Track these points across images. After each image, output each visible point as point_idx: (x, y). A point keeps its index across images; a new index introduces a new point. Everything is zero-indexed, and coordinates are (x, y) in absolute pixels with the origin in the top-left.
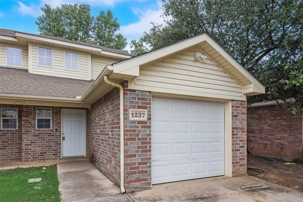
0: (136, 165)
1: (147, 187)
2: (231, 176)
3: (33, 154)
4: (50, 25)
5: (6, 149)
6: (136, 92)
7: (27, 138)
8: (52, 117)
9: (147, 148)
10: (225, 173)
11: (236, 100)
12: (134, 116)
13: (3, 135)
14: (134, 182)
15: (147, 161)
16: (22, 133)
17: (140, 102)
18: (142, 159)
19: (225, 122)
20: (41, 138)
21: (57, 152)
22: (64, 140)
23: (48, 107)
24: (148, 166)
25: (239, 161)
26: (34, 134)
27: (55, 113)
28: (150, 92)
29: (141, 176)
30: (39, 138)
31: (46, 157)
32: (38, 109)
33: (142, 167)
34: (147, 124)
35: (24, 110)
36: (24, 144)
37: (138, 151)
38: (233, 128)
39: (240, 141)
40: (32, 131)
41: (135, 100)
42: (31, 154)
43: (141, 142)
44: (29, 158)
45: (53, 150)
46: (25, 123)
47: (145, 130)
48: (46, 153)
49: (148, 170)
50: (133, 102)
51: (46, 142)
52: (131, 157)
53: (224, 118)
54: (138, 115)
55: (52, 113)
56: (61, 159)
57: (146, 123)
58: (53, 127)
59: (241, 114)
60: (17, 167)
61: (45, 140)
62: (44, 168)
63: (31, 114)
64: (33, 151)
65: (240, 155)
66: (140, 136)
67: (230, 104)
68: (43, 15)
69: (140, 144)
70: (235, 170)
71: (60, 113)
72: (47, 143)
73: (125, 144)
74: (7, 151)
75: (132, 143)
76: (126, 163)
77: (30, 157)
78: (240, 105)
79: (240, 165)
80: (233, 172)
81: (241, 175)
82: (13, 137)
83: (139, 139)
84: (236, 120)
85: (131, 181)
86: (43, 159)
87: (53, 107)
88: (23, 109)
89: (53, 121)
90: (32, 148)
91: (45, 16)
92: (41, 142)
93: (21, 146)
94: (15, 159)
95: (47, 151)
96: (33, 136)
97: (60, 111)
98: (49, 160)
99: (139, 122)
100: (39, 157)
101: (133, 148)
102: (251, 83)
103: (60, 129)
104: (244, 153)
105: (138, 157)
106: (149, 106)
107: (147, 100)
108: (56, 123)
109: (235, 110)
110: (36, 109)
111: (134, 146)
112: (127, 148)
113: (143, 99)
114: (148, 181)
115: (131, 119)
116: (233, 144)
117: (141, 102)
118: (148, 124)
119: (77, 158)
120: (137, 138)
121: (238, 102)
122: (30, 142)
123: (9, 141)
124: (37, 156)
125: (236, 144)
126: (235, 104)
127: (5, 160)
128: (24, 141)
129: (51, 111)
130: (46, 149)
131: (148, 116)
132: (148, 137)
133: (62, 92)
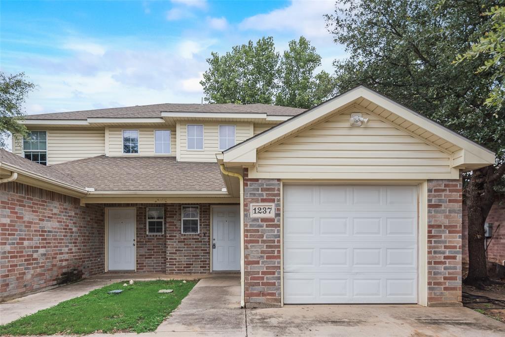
0: (259, 274)
1: (274, 305)
2: (426, 305)
3: (178, 265)
4: (217, 82)
5: (151, 258)
6: (260, 182)
7: (172, 245)
8: (200, 217)
9: (274, 253)
10: (418, 301)
11: (435, 180)
12: (257, 212)
13: (149, 242)
14: (256, 296)
15: (275, 271)
16: (166, 239)
17: (264, 193)
18: (267, 268)
19: (418, 217)
20: (187, 244)
21: (206, 264)
22: (215, 248)
23: (194, 204)
24: (276, 277)
25: (442, 280)
26: (179, 239)
27: (203, 211)
28: (279, 180)
29: (266, 289)
30: (185, 245)
31: (192, 270)
32: (184, 208)
33: (267, 278)
34: (274, 222)
35: (169, 210)
36: (169, 252)
37: (262, 257)
38: (430, 226)
39: (446, 247)
40: (177, 235)
41: (258, 191)
42: (176, 265)
43: (266, 245)
44: (174, 270)
45: (201, 261)
46: (170, 225)
47: (271, 230)
48: (192, 264)
49: (276, 283)
50: (254, 195)
51: (193, 250)
52: (253, 264)
53: (417, 211)
54: (262, 210)
55: (200, 212)
56: (211, 274)
57: (273, 220)
58: (201, 231)
59: (449, 202)
60: (158, 279)
61: (192, 247)
62: (184, 282)
63: (176, 214)
64: (179, 262)
65: (447, 272)
66: (265, 238)
67: (425, 187)
68: (210, 69)
69: (265, 247)
70: (433, 296)
71: (209, 212)
72: (194, 252)
73: (246, 248)
74: (153, 261)
75: (253, 246)
76: (246, 270)
77: (174, 268)
78: (445, 187)
79: (444, 287)
80: (430, 299)
81: (447, 305)
82: (159, 244)
83: (263, 242)
84: (436, 212)
85: (252, 295)
86: (189, 273)
87: (200, 203)
88: (168, 208)
89: (200, 222)
90: (177, 258)
91: (212, 69)
92: (187, 250)
93: (166, 255)
94: (161, 271)
95: (194, 261)
96: (179, 242)
97: (209, 209)
98: (196, 274)
99: (263, 220)
100: (185, 269)
101: (255, 253)
102: (461, 149)
103: (209, 233)
104: (455, 268)
105: (262, 264)
106: (277, 199)
107: (274, 191)
108: (204, 225)
109: (435, 196)
110: (182, 208)
111: (257, 251)
112: (248, 252)
113: (268, 190)
114: (275, 296)
115: (253, 215)
116: (429, 253)
117: (266, 194)
118: (276, 222)
119: (230, 273)
120: (260, 240)
121: (440, 182)
122: (175, 249)
123: (155, 248)
124: (183, 268)
125: (435, 252)
126: (434, 187)
127: (151, 271)
128: (169, 249)
129: (198, 211)
130: (193, 259)
131: (275, 211)
132: (276, 240)
133: (208, 184)
